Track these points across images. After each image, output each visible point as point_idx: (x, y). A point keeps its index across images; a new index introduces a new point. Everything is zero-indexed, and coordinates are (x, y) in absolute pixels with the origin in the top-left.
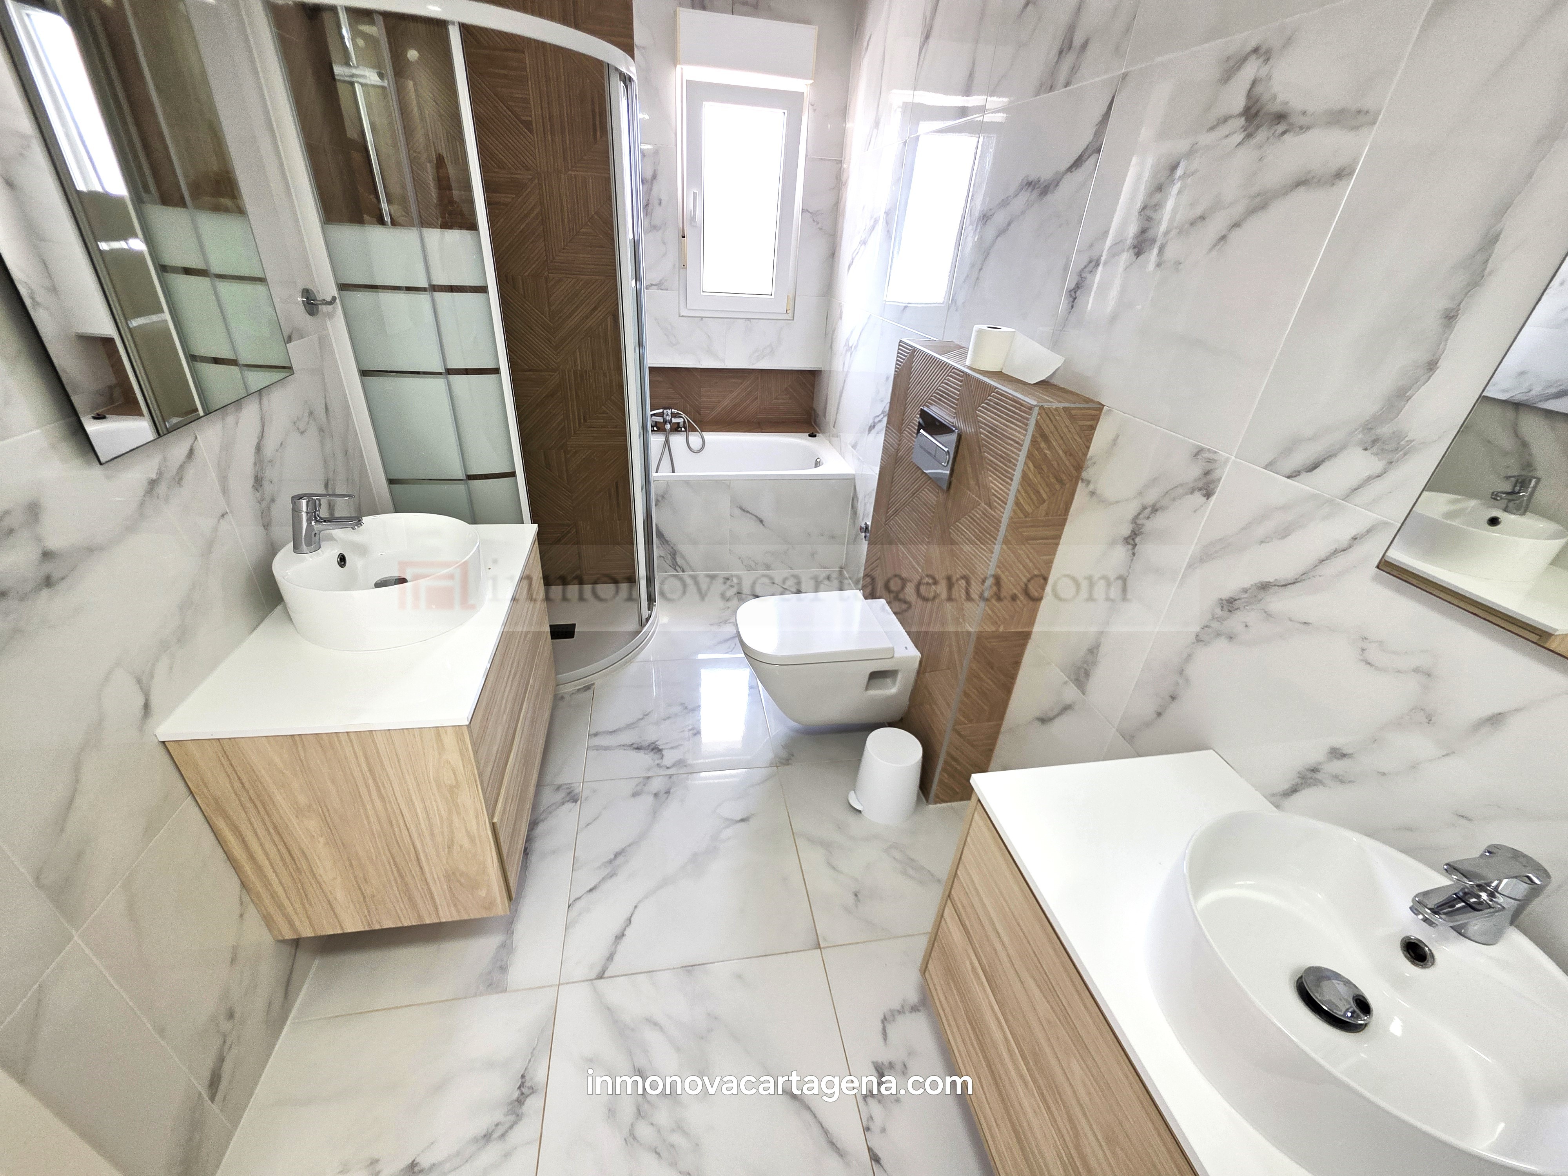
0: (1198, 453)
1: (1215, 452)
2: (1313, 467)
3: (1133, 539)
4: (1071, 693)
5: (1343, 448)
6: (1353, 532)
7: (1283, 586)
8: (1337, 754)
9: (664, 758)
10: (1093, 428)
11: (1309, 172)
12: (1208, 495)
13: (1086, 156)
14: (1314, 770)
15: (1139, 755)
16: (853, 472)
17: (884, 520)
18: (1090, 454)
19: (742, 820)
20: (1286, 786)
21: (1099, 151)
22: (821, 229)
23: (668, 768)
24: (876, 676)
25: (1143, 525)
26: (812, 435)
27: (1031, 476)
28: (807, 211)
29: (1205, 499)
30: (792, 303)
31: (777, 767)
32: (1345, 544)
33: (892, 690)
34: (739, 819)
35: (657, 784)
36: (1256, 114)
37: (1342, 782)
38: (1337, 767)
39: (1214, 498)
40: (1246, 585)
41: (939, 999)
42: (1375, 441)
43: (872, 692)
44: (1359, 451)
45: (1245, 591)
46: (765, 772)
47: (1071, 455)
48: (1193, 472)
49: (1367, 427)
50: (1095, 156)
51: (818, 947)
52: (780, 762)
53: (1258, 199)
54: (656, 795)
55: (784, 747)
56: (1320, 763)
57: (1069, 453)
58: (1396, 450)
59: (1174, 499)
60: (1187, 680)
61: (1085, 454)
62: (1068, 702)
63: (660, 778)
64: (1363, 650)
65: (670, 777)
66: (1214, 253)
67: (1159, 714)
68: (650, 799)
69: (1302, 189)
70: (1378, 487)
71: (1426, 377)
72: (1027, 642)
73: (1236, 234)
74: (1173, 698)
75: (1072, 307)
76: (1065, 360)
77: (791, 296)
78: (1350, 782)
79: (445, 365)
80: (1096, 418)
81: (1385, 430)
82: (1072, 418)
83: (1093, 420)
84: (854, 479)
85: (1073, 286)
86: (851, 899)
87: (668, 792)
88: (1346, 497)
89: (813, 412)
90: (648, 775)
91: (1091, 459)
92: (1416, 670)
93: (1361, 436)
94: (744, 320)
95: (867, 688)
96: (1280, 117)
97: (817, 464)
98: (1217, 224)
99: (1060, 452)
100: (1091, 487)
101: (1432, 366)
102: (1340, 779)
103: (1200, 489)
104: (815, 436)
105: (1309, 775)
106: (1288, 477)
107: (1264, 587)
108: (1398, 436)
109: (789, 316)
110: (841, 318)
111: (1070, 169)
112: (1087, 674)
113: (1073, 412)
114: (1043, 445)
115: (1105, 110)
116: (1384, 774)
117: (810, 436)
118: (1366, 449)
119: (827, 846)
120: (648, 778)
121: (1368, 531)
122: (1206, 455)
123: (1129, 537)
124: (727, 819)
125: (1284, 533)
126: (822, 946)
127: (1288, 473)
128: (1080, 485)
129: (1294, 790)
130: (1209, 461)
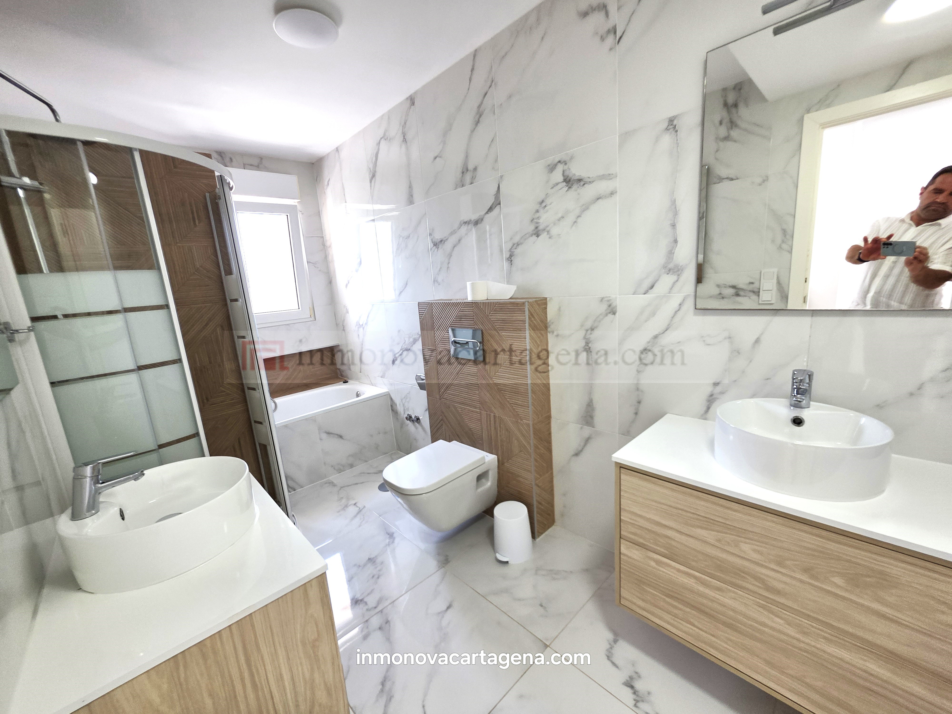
0: (602, 300)
1: (610, 297)
2: (652, 287)
3: (588, 346)
4: (587, 431)
5: (659, 276)
6: (679, 303)
7: (663, 333)
8: (716, 384)
9: (368, 603)
10: (546, 308)
11: (600, 195)
12: (614, 313)
13: (494, 206)
14: (712, 395)
15: (634, 438)
16: (387, 390)
17: (438, 397)
18: (548, 320)
19: (448, 608)
20: (705, 408)
21: (500, 204)
22: (320, 271)
23: (375, 608)
24: (480, 478)
25: (590, 338)
26: (346, 382)
27: (532, 335)
28: (310, 262)
29: (613, 316)
30: (312, 311)
31: (444, 567)
32: (678, 308)
33: (490, 484)
34: (445, 608)
35: (376, 621)
36: (570, 181)
37: (723, 393)
38: (718, 389)
39: (617, 314)
40: (648, 340)
41: (639, 607)
42: (670, 270)
43: (480, 490)
44: (666, 275)
45: (649, 342)
46: (439, 574)
47: (542, 322)
48: (604, 307)
49: (664, 267)
50: (498, 207)
51: (546, 646)
52: (444, 564)
53: (584, 206)
54: (380, 628)
55: (439, 554)
56: (712, 392)
57: (542, 321)
58: (678, 271)
59: (600, 321)
60: (642, 391)
61: (547, 320)
62: (587, 436)
63: (375, 617)
64: (704, 341)
65: (382, 612)
66: (574, 227)
67: (636, 414)
68: (379, 633)
69: (600, 200)
70: (679, 284)
71: (675, 245)
72: (551, 421)
73: (579, 220)
74: (639, 402)
75: (511, 264)
76: (517, 287)
77: (311, 307)
78: (726, 391)
79: (136, 363)
80: (546, 304)
81: (671, 266)
82: (539, 305)
83: (545, 305)
84: (389, 394)
85: (508, 256)
86: (541, 610)
87: (387, 622)
88: (670, 293)
89: (338, 371)
90: (366, 620)
91: (550, 321)
92: (725, 338)
93: (664, 270)
94: (285, 326)
95: (477, 488)
96: (580, 180)
97: (358, 395)
98: (571, 218)
99: (539, 321)
100: (555, 333)
101: (676, 241)
102: (722, 393)
103: (610, 313)
104: (347, 382)
105: (711, 398)
106: (644, 294)
107: (656, 337)
108: (676, 266)
109: (313, 318)
110: (348, 312)
111: (487, 213)
112: (592, 417)
113: (539, 302)
114: (533, 319)
115: (496, 189)
116: (735, 381)
117: (344, 382)
118: (668, 274)
119: (506, 591)
120: (367, 621)
121: (684, 300)
122: (606, 299)
123: (585, 345)
124: (439, 613)
125: (653, 314)
126: (548, 644)
127: (644, 292)
128: (549, 335)
129: (708, 408)
130: (608, 301)
